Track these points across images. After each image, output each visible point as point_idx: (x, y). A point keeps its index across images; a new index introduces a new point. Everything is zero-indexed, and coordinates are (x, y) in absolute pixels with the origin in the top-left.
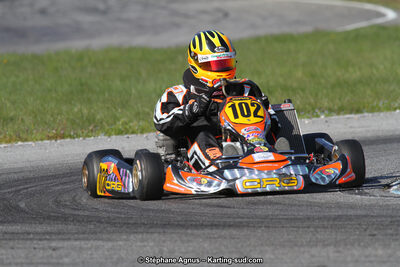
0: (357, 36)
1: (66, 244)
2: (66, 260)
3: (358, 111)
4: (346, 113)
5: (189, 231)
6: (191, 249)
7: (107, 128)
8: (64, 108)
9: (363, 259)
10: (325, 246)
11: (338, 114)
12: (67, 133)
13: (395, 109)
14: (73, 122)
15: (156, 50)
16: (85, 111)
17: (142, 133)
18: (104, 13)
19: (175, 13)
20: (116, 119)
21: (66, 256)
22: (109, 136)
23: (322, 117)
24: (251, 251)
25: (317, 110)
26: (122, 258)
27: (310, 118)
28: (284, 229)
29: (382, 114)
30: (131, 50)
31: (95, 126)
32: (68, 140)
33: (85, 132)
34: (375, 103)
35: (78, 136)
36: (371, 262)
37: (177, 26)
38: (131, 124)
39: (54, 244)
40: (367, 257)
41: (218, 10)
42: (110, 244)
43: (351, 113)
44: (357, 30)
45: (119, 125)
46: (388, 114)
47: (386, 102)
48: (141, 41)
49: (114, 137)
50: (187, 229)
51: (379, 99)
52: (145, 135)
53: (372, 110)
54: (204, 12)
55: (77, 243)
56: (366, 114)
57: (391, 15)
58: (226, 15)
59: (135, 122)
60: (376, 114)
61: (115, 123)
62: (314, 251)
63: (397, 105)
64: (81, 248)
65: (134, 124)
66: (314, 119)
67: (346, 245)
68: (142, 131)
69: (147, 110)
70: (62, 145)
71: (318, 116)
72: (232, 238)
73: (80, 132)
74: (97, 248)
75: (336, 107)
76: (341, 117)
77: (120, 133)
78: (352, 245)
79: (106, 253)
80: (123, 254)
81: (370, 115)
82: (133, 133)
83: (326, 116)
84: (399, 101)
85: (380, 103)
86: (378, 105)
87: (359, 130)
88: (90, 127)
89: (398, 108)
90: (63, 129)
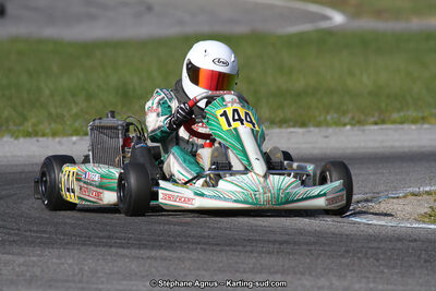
3: (303, 125)
4: (289, 126)
7: (12, 127)
11: (280, 127)
13: (345, 125)
17: (54, 136)
20: (25, 119)
22: (17, 138)
24: (185, 275)
26: (37, 276)
28: (223, 253)
29: (330, 130)
30: (41, 41)
34: (322, 118)
37: (92, 18)
38: (41, 127)
43: (294, 126)
44: (301, 34)
45: (28, 126)
46: (337, 129)
47: (335, 116)
48: (50, 32)
49: (22, 140)
51: (328, 113)
52: (57, 139)
53: (318, 125)
56: (312, 129)
59: (46, 124)
60: (323, 129)
61: (21, 124)
63: (347, 120)
65: (45, 127)
68: (54, 134)
69: (59, 110)
75: (278, 119)
76: (283, 130)
77: (28, 135)
81: (317, 130)
82: (43, 135)
84: (350, 116)
85: (329, 117)
86: (325, 119)
87: (304, 146)
89: (349, 124)
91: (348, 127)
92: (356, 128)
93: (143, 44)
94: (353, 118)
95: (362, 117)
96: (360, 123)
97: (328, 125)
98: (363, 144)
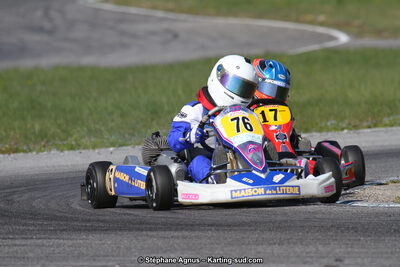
0: (308, 59)
1: (29, 242)
2: (31, 255)
3: (307, 130)
5: (144, 233)
6: (146, 246)
7: (58, 142)
8: (16, 124)
9: (304, 254)
10: (270, 244)
12: (20, 148)
13: (343, 129)
14: (26, 137)
15: (107, 70)
16: (37, 127)
17: (94, 148)
18: (50, 32)
19: (123, 33)
20: (68, 134)
21: (30, 251)
22: (62, 151)
29: (330, 134)
30: (81, 69)
31: (47, 142)
32: (21, 154)
33: (37, 147)
34: (324, 124)
35: (31, 151)
36: (312, 257)
37: (125, 46)
38: (84, 141)
39: (17, 242)
40: (307, 253)
41: (167, 31)
42: (70, 242)
44: (309, 53)
45: (72, 140)
46: (336, 133)
47: (333, 122)
48: (89, 60)
49: (66, 152)
50: (142, 230)
51: (328, 120)
52: (97, 151)
53: (320, 130)
54: (153, 33)
55: (40, 241)
56: (314, 134)
57: (343, 38)
58: (176, 36)
59: (87, 138)
60: (324, 133)
61: (66, 139)
62: (260, 248)
63: (344, 125)
64: (43, 245)
65: (86, 141)
67: (289, 243)
69: (98, 127)
70: (15, 158)
72: (184, 238)
73: (32, 147)
74: (59, 246)
77: (72, 148)
78: (295, 244)
79: (67, 249)
80: (84, 250)
81: (319, 134)
82: (84, 149)
84: (346, 122)
85: (329, 124)
86: (326, 125)
88: (43, 143)
89: (347, 128)
90: (16, 144)
91: (346, 131)
92: (352, 132)
93: (170, 67)
94: (350, 124)
95: (358, 123)
96: (356, 127)
97: (328, 130)
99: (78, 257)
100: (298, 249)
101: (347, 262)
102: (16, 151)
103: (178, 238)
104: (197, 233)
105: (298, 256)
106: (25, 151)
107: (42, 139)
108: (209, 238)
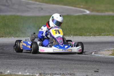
3: (81, 36)
7: (14, 35)
12: (3, 36)
13: (91, 36)
14: (5, 33)
16: (8, 31)
20: (16, 33)
22: (15, 38)
23: (72, 36)
25: (70, 35)
27: (68, 37)
29: (88, 37)
31: (11, 35)
32: (4, 38)
33: (8, 36)
34: (86, 34)
35: (6, 37)
38: (21, 35)
43: (79, 36)
47: (89, 34)
53: (85, 36)
56: (84, 37)
58: (42, 9)
60: (86, 37)
66: (69, 37)
71: (70, 36)
73: (7, 36)
75: (75, 34)
76: (77, 37)
83: (73, 36)
84: (92, 34)
85: (87, 34)
87: (82, 40)
88: (9, 35)
89: (92, 35)
90: (2, 35)
91: (92, 36)
92: (94, 36)
94: (93, 34)
95: (95, 34)
96: (95, 35)
97: (87, 36)
98: (95, 40)
99: (26, 65)
100: (86, 66)
101: (100, 70)
102: (2, 37)
103: (52, 61)
104: (57, 61)
105: (86, 68)
106: (5, 37)
107: (9, 34)
108: (60, 62)
